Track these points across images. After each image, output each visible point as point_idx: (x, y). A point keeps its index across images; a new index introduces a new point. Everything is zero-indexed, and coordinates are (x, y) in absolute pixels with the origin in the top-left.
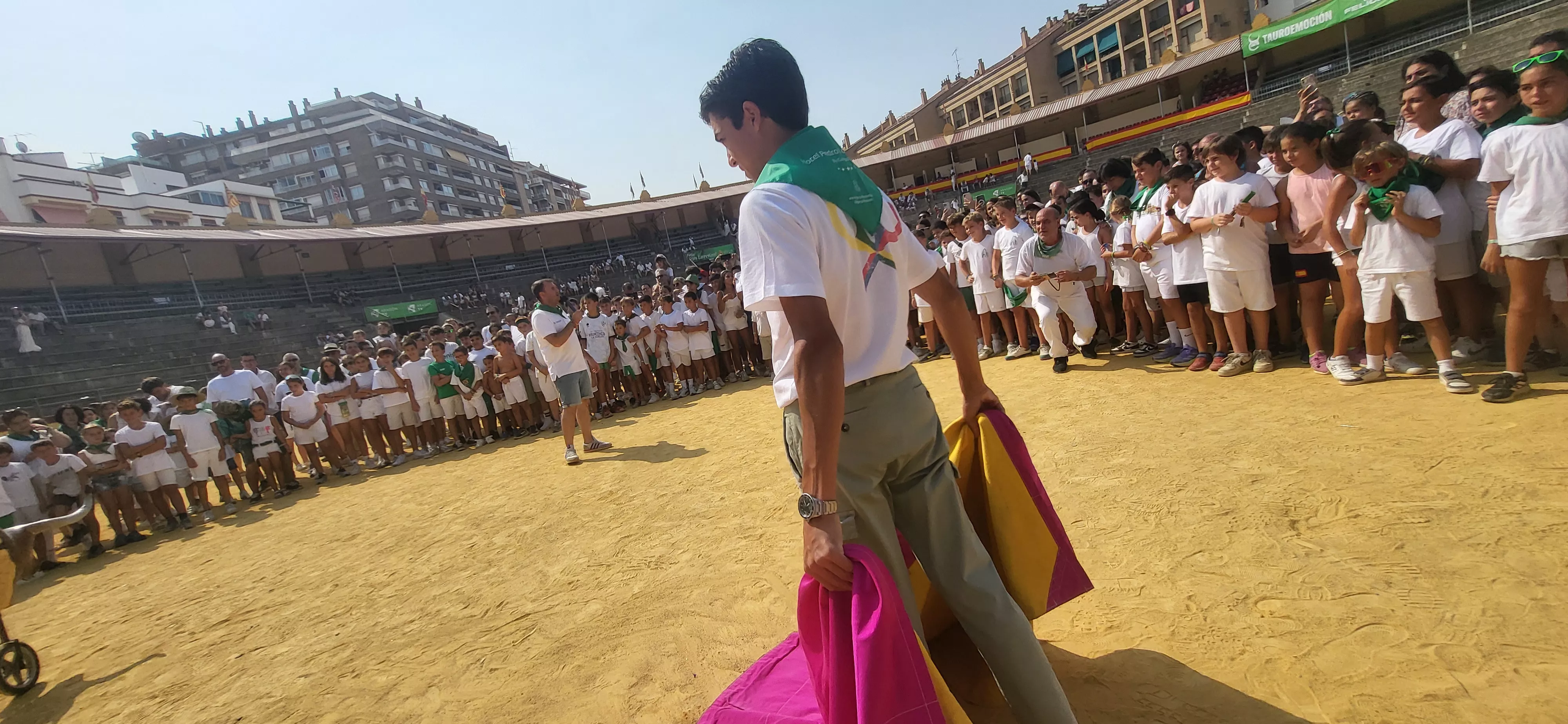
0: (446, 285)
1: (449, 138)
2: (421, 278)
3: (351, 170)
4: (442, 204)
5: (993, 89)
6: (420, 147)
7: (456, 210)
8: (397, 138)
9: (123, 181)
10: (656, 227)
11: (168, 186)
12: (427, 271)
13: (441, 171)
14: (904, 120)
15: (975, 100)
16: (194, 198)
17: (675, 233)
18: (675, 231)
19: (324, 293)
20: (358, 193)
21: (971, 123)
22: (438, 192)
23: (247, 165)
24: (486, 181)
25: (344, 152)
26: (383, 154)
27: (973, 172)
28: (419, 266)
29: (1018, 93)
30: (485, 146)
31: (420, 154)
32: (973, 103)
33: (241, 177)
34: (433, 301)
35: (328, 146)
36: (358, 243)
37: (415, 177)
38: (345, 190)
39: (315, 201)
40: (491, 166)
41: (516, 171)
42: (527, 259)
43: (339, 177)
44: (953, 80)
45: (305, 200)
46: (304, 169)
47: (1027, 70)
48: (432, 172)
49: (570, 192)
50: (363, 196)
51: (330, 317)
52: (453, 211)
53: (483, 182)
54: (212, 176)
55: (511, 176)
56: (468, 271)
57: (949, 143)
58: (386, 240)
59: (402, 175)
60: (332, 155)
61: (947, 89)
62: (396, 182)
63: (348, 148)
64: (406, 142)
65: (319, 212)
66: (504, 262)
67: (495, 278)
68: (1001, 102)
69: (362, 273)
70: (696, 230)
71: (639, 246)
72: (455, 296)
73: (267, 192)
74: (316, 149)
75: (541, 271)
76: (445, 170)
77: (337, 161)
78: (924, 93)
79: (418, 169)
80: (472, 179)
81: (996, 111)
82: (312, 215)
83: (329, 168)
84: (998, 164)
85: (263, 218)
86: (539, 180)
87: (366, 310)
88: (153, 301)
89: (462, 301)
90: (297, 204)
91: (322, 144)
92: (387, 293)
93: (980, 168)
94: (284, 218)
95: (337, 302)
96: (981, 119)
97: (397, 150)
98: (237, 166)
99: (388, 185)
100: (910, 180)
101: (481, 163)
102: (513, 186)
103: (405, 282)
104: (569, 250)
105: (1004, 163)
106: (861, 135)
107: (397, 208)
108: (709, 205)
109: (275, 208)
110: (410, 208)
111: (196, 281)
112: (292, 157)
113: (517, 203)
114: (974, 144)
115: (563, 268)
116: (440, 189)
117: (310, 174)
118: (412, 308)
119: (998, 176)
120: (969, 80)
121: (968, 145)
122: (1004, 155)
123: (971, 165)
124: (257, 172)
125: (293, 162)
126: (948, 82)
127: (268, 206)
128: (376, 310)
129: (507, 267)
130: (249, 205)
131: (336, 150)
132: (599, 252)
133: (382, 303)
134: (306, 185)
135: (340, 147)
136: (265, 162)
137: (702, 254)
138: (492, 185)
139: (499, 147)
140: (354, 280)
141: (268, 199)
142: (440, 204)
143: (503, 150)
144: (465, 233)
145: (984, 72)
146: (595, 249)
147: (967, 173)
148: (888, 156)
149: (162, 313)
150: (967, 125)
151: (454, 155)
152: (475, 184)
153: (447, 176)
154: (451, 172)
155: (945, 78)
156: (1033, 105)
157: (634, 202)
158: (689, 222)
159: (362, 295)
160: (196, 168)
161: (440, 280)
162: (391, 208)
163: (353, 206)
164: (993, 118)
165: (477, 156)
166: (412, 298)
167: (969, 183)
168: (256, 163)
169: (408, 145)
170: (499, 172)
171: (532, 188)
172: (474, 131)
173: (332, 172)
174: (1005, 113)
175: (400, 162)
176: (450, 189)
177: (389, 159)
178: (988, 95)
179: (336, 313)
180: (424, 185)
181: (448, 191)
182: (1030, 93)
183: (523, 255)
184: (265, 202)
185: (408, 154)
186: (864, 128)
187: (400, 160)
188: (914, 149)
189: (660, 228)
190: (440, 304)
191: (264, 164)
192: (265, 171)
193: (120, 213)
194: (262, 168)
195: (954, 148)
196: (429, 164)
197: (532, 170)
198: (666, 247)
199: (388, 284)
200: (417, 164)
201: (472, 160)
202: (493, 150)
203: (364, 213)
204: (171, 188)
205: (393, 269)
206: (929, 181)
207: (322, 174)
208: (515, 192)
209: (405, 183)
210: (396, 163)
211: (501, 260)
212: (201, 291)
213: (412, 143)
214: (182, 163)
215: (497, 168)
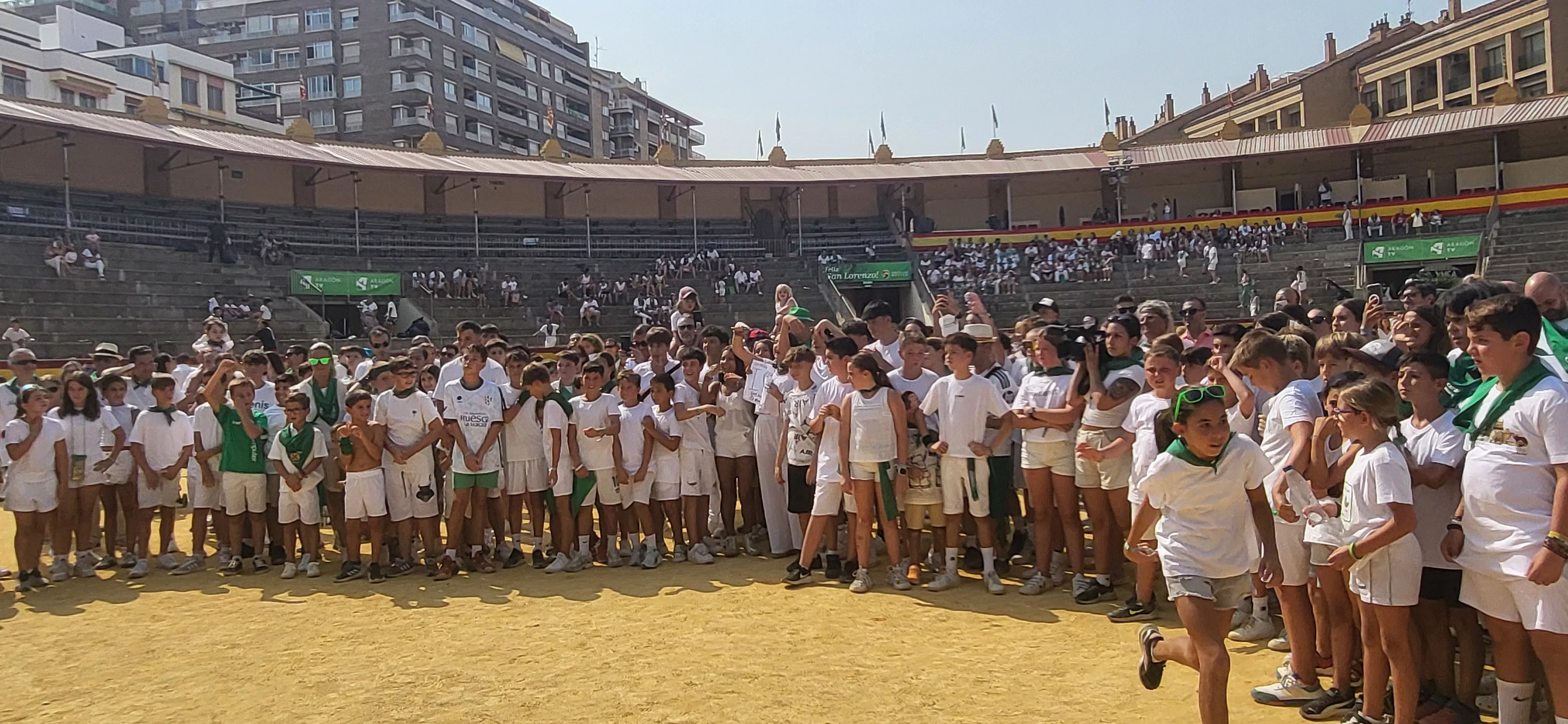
0: (427, 254)
1: (505, 23)
2: (393, 237)
3: (352, 52)
4: (470, 122)
5: (1472, 50)
6: (457, 29)
7: (488, 134)
8: (428, 13)
9: (42, 27)
10: (785, 213)
11: (98, 42)
12: (405, 227)
13: (480, 71)
14: (1284, 85)
15: (1430, 67)
16: (125, 65)
17: (816, 227)
18: (817, 222)
19: (245, 237)
20: (353, 88)
21: (1417, 107)
22: (468, 103)
23: (213, 26)
24: (545, 95)
25: (348, 25)
26: (401, 34)
27: (1398, 200)
28: (396, 217)
29: (1521, 64)
30: (556, 41)
31: (456, 41)
32: (1426, 73)
33: (202, 41)
34: (397, 276)
35: (329, 12)
36: (317, 167)
37: (438, 74)
38: (337, 81)
39: (291, 91)
40: (558, 72)
41: (595, 84)
42: (563, 231)
43: (332, 61)
44: (1395, 24)
45: (278, 88)
46: (286, 42)
47: (1547, 23)
48: (467, 70)
49: (673, 128)
50: (359, 94)
51: (240, 276)
52: (483, 134)
53: (540, 96)
54: (166, 35)
55: (585, 91)
56: (465, 237)
57: (1356, 140)
58: (353, 169)
59: (422, 69)
60: (331, 27)
61: (1379, 39)
62: (410, 79)
63: (355, 19)
64: (439, 21)
65: (290, 108)
66: (526, 230)
67: (503, 254)
68: (1485, 75)
69: (310, 214)
70: (854, 226)
71: (748, 239)
72: (432, 275)
73: (226, 69)
74: (311, 14)
75: (577, 255)
76: (487, 71)
77: (336, 37)
78: (1331, 41)
79: (446, 63)
80: (525, 88)
81: (1472, 91)
82: (279, 113)
83: (322, 44)
84: (1452, 192)
85: (210, 107)
86: (628, 104)
87: (294, 273)
88: (5, 211)
89: (441, 284)
90: (266, 93)
91: (321, 8)
92: (337, 252)
93: (1413, 196)
94: (240, 111)
95: (258, 254)
96: (1439, 101)
97: (421, 31)
98: (202, 26)
99: (398, 82)
100: (1267, 197)
101: (544, 66)
102: (584, 108)
103: (368, 239)
104: (633, 227)
105: (1466, 193)
106: (1198, 102)
107: (402, 119)
108: (886, 188)
109: (229, 93)
110: (421, 121)
111: (70, 190)
112: (275, 21)
113: (585, 135)
114: (1404, 149)
115: (614, 255)
116: (473, 99)
117: (296, 50)
118: (362, 282)
119: (1445, 214)
120: (1427, 29)
121: (1396, 149)
122: (1466, 178)
123: (1397, 186)
124: (224, 37)
125: (275, 29)
126: (1383, 26)
127: (221, 91)
128: (309, 278)
129: (526, 241)
130: (195, 84)
131: (339, 20)
132: (679, 239)
133: (323, 267)
134: (285, 66)
135: (344, 16)
136: (237, 24)
137: (852, 272)
138: (553, 102)
139: (576, 45)
140: (297, 223)
141: (222, 79)
142: (467, 122)
143: (582, 50)
144: (474, 177)
145: (1459, 16)
146: (675, 232)
147: (1385, 201)
148: (1232, 148)
149: (13, 231)
150: (1408, 110)
151: (505, 48)
152: (527, 98)
153: (488, 79)
154: (494, 75)
155: (1379, 18)
156: (1550, 90)
157: (757, 163)
158: (843, 213)
159: (299, 250)
160: (148, 21)
161: (420, 244)
162: (393, 117)
163: (340, 106)
164: (1465, 102)
165: (540, 52)
166: (369, 266)
167: (1385, 221)
168: (226, 25)
169: (440, 26)
170: (568, 84)
171: (614, 116)
172: (544, 15)
173: (324, 52)
174: (1487, 98)
175: (423, 49)
176: (488, 100)
177: (408, 44)
178: (1458, 61)
179: (251, 271)
180: (449, 89)
181: (483, 103)
182: (1548, 67)
183: (558, 224)
184: (216, 84)
185: (438, 39)
186: (1206, 90)
187: (425, 46)
188: (1285, 142)
189: (791, 215)
190: (406, 285)
191: (236, 29)
192: (236, 37)
193: (24, 73)
194: (232, 32)
195: (1364, 151)
196: (465, 58)
197: (621, 86)
198: (794, 248)
199: (339, 238)
200: (448, 55)
201: (530, 59)
202: (566, 47)
203: (354, 120)
204: (102, 46)
205: (353, 217)
206: (1304, 207)
207: (311, 53)
208: (586, 118)
209: (423, 83)
210: (417, 51)
211: (521, 227)
212: (73, 206)
213: (447, 23)
214: (133, 12)
215: (566, 77)
